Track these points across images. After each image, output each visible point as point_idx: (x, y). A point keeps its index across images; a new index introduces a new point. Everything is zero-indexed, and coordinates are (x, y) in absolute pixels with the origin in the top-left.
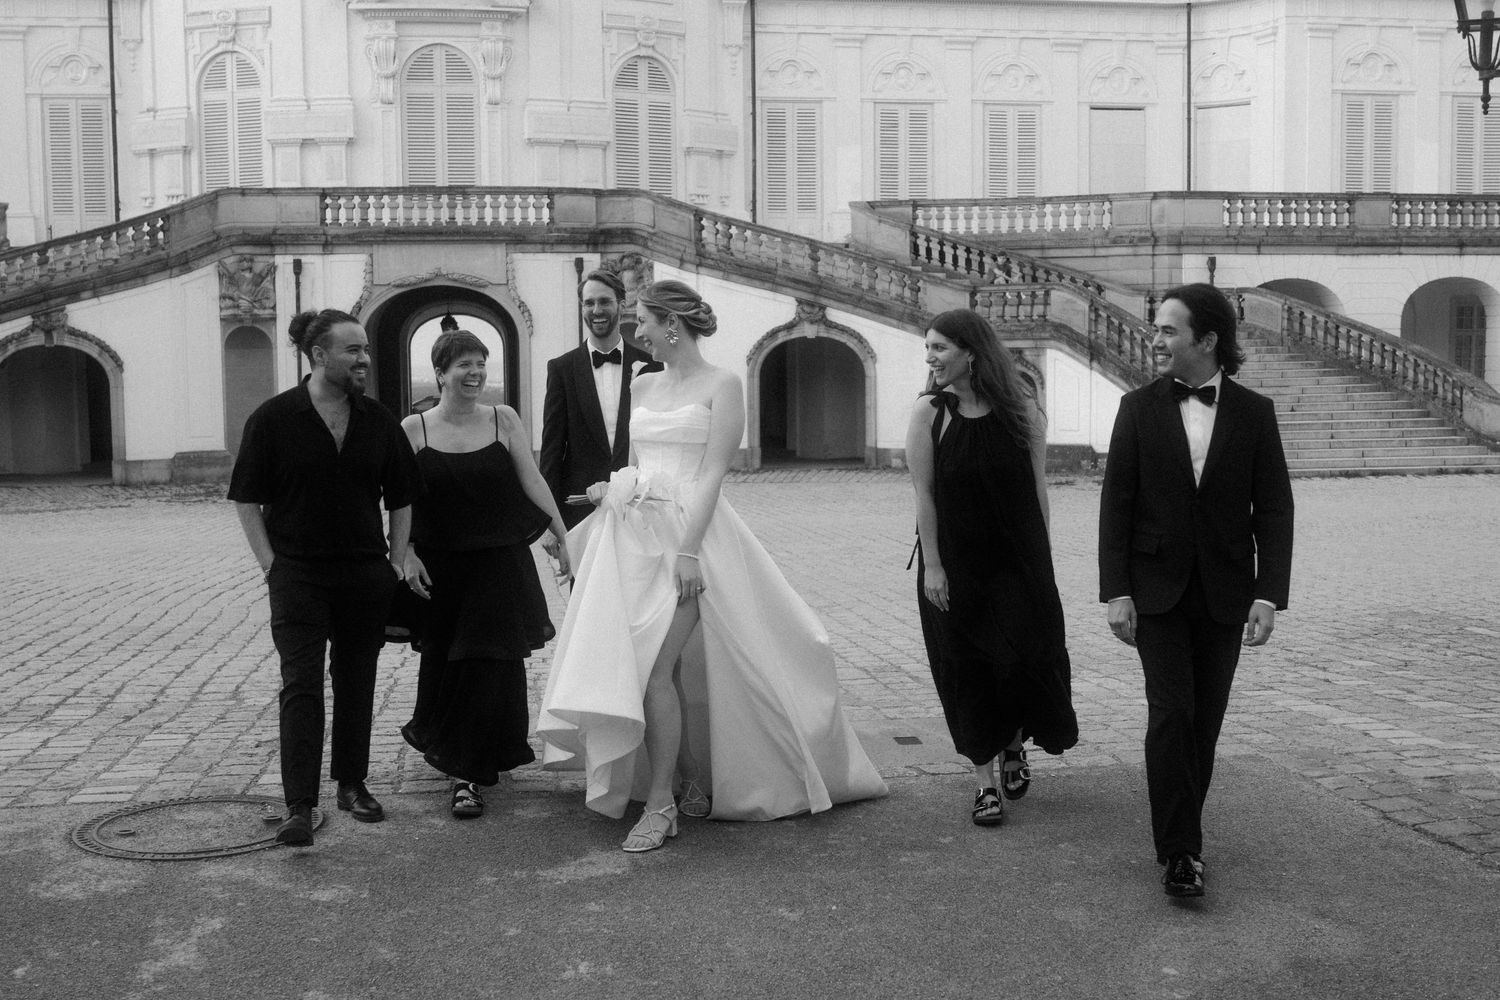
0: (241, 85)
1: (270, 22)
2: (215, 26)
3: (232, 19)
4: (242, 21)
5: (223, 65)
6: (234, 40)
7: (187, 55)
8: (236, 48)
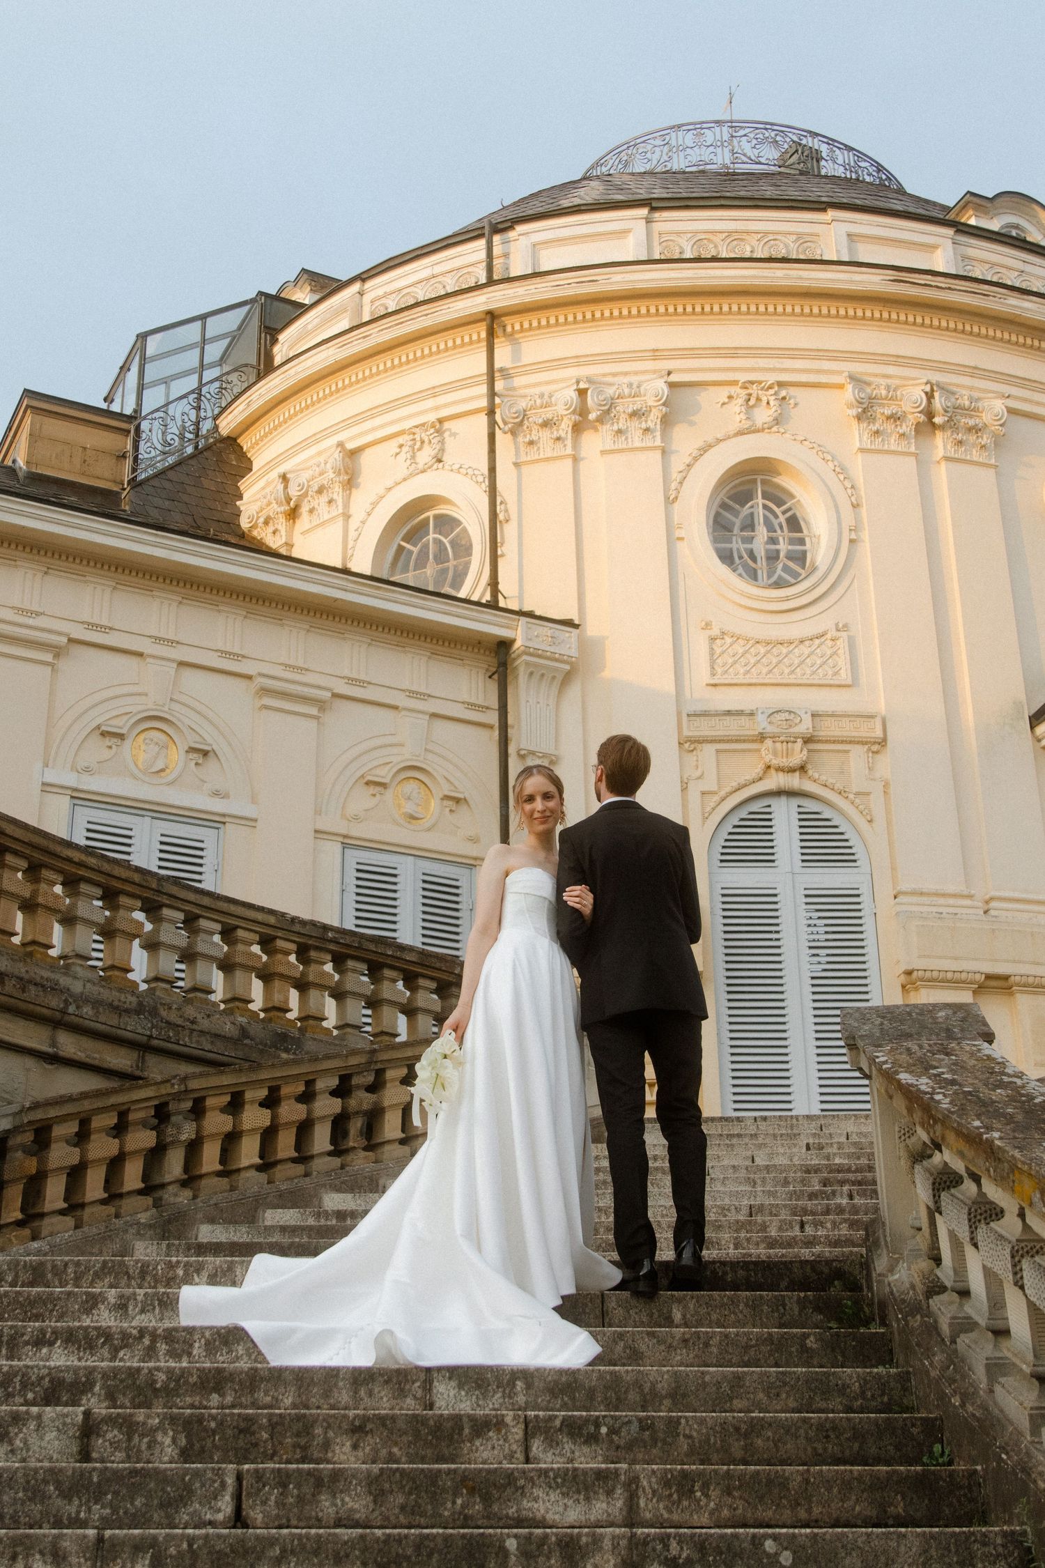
0: (810, 858)
1: (883, 742)
2: (762, 738)
3: (805, 726)
4: (822, 734)
5: (766, 819)
6: (802, 769)
7: (684, 789)
8: (809, 786)
